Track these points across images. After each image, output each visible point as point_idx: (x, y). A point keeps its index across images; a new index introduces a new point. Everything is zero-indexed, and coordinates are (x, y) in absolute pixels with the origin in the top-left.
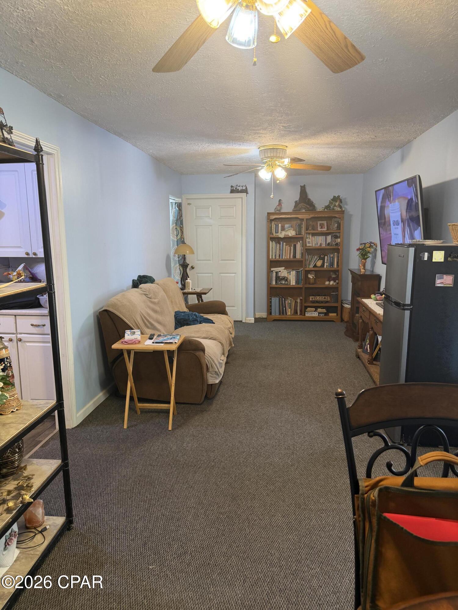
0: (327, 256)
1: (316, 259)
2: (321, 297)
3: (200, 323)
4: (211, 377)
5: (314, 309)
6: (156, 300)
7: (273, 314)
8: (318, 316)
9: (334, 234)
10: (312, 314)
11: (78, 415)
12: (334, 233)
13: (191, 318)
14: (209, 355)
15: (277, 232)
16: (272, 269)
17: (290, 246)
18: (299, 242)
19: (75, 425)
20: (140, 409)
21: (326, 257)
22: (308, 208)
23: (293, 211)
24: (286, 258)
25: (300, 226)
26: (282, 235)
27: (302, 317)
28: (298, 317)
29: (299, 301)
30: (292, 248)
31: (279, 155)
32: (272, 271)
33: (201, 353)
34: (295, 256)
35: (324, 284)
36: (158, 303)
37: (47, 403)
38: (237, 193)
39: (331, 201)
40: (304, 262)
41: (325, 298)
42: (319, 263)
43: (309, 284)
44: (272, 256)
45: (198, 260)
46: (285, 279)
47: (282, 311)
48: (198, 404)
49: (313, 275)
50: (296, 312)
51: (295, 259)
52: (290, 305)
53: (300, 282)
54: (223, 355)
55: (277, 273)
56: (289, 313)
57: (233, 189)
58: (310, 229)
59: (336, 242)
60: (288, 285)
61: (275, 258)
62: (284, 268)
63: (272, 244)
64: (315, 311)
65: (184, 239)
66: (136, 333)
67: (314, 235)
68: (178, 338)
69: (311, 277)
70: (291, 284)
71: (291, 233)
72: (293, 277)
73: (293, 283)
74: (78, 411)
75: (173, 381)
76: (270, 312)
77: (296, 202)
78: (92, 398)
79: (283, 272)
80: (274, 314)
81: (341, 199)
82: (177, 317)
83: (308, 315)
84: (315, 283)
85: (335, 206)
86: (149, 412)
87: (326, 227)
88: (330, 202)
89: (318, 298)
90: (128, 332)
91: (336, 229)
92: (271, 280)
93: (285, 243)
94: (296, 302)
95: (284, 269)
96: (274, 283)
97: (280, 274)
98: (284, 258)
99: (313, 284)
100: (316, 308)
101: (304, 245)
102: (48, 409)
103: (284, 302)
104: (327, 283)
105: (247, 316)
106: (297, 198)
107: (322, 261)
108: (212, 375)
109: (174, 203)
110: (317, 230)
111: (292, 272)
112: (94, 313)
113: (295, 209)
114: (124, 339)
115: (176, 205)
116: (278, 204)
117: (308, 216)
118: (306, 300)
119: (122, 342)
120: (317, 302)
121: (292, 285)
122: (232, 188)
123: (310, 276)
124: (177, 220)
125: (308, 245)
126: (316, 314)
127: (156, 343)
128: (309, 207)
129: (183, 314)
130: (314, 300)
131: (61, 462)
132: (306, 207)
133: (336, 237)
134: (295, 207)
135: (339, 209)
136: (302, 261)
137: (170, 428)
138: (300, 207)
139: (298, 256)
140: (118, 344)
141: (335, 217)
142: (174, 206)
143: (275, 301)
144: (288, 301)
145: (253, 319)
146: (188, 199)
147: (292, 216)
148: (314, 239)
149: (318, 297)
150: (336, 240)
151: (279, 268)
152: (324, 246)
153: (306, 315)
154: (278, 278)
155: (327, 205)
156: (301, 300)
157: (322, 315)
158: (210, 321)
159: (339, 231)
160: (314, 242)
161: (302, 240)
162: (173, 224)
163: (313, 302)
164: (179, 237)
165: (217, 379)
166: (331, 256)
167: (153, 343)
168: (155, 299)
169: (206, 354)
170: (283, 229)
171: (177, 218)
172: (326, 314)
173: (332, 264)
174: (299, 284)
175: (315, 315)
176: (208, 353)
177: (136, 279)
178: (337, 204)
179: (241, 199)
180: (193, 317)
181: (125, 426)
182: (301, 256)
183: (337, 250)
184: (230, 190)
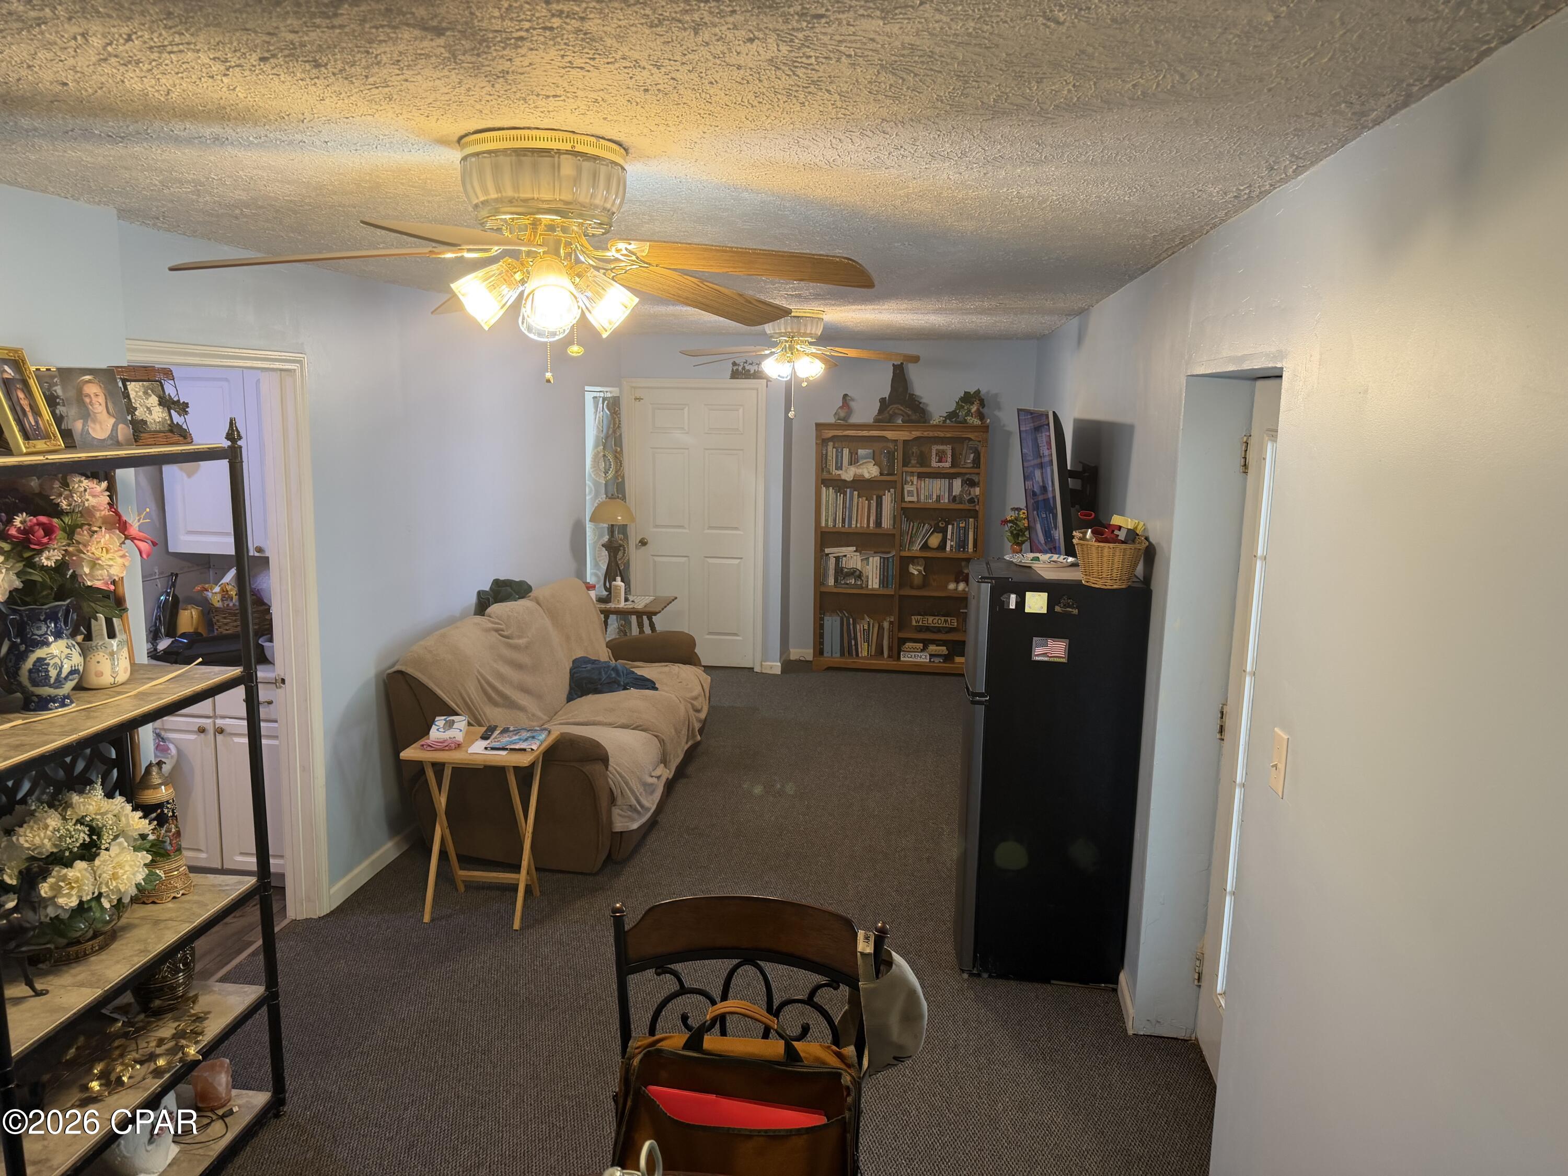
0: (953, 525)
1: (927, 532)
2: (937, 618)
3: (625, 689)
4: (620, 815)
5: (921, 645)
6: (522, 642)
7: (825, 654)
8: (930, 661)
9: (967, 476)
10: (915, 656)
11: (333, 890)
12: (966, 474)
13: (604, 677)
14: (618, 769)
15: (839, 467)
16: (827, 551)
17: (869, 499)
18: (889, 491)
19: (326, 911)
20: (464, 881)
21: (950, 527)
22: (909, 416)
23: (877, 420)
24: (858, 525)
25: (891, 456)
26: (848, 474)
27: (891, 664)
28: (885, 662)
29: (886, 625)
30: (874, 503)
31: (806, 329)
32: (827, 555)
33: (599, 767)
34: (878, 523)
35: (945, 587)
36: (527, 647)
37: (240, 883)
38: (745, 378)
39: (960, 403)
40: (897, 537)
41: (946, 621)
42: (934, 541)
43: (912, 587)
44: (827, 521)
45: (657, 526)
46: (857, 574)
47: (848, 649)
48: (590, 874)
49: (919, 568)
50: (880, 651)
51: (878, 531)
52: (867, 632)
53: (890, 582)
54: (662, 765)
55: (838, 559)
56: (865, 654)
57: (737, 370)
58: (913, 462)
59: (970, 494)
60: (862, 588)
61: (834, 526)
62: (854, 548)
63: (828, 494)
64: (922, 651)
65: (623, 478)
66: (455, 726)
67: (921, 476)
68: (541, 738)
69: (916, 573)
70: (870, 587)
71: (870, 471)
72: (875, 570)
73: (874, 583)
74: (332, 882)
75: (528, 829)
76: (819, 650)
77: (882, 401)
78: (367, 855)
79: (852, 558)
80: (829, 655)
81: (983, 397)
82: (575, 673)
83: (906, 658)
84: (925, 585)
85: (969, 413)
86: (483, 888)
87: (949, 460)
88: (957, 403)
89: (930, 621)
90: (440, 721)
91: (972, 465)
92: (825, 575)
93: (856, 493)
94: (881, 628)
95: (855, 551)
96: (831, 582)
97: (844, 563)
98: (853, 526)
99: (919, 588)
100: (926, 643)
101: (900, 497)
102: (240, 894)
103: (851, 627)
104: (952, 586)
105: (765, 658)
106: (885, 391)
107: (940, 535)
108: (623, 813)
109: (601, 399)
110: (930, 466)
111: (871, 559)
112: (378, 676)
113: (880, 417)
114: (429, 739)
115: (605, 404)
116: (841, 404)
117: (906, 433)
118: (902, 624)
119: (423, 745)
120: (928, 629)
121: (873, 589)
122: (735, 368)
123: (914, 570)
124: (607, 438)
125: (907, 499)
126: (923, 658)
127: (493, 749)
128: (910, 413)
129: (589, 666)
130: (920, 624)
131: (265, 991)
132: (906, 413)
133: (972, 483)
134: (881, 411)
135: (977, 422)
136: (893, 535)
137: (517, 925)
138: (891, 412)
139: (886, 523)
140: (415, 748)
141: (970, 439)
142: (600, 405)
143: (832, 623)
144: (862, 626)
145: (779, 664)
146: (635, 388)
147: (871, 432)
148: (923, 484)
149: (931, 619)
150: (972, 490)
151: (844, 549)
152: (946, 501)
153: (902, 659)
154: (839, 571)
155: (951, 411)
156: (891, 623)
157: (937, 660)
158: (647, 683)
159: (976, 471)
160: (923, 491)
161: (895, 488)
162: (596, 446)
163: (920, 629)
164: (611, 474)
165: (633, 820)
166: (961, 525)
167: (486, 748)
168: (520, 637)
169: (610, 768)
170: (853, 461)
171: (607, 433)
172: (948, 658)
173: (962, 544)
174: (887, 587)
175: (922, 660)
176: (617, 765)
177: (487, 588)
178: (974, 409)
179: (755, 391)
180: (611, 674)
181: (427, 918)
182: (892, 522)
183: (974, 514)
184: (730, 372)
